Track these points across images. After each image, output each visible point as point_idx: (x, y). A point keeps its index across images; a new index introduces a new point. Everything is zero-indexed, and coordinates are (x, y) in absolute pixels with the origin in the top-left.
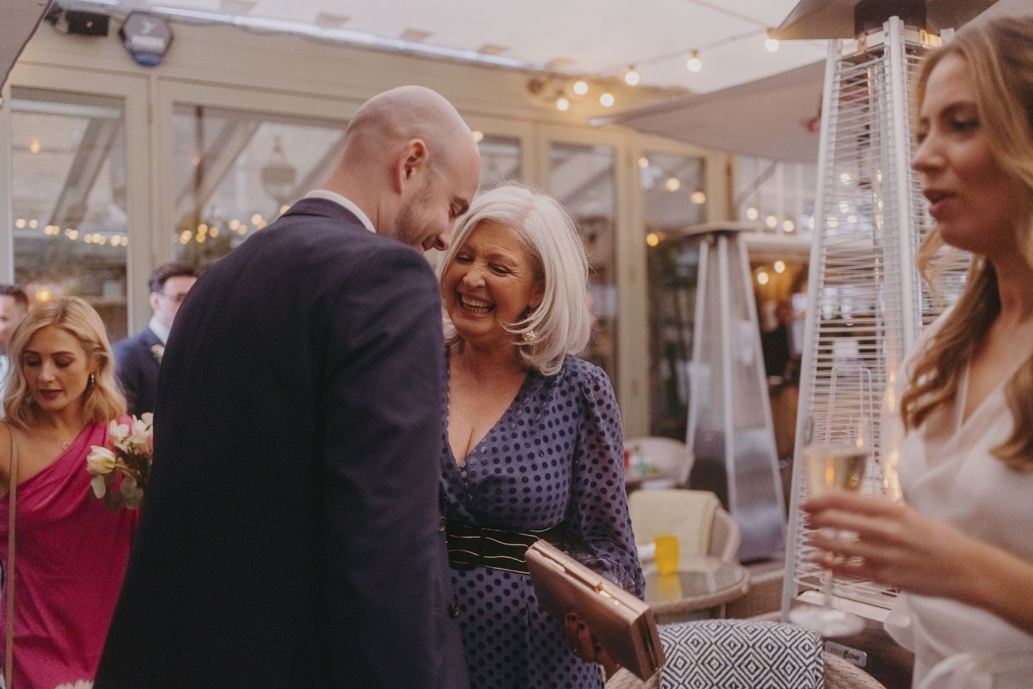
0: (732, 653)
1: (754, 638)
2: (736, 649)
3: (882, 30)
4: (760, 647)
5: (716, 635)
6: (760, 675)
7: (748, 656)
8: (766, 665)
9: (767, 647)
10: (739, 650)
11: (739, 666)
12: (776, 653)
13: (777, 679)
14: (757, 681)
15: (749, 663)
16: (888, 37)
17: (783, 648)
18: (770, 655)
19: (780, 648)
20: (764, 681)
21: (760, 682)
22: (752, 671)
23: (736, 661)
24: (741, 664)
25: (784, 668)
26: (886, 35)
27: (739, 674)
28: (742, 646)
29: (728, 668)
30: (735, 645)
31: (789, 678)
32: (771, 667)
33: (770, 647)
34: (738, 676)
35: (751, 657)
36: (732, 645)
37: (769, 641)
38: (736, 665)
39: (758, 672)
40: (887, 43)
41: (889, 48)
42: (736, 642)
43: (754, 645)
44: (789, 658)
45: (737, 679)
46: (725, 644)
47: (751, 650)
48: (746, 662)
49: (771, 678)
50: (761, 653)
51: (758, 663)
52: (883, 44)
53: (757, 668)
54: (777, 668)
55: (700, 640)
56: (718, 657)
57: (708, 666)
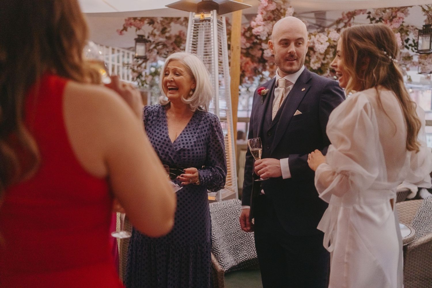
0: (221, 212)
1: (225, 206)
2: (222, 211)
3: (210, 13)
4: (228, 208)
5: (215, 208)
6: (230, 216)
7: (226, 212)
8: (231, 213)
9: (230, 207)
10: (223, 211)
11: (224, 216)
12: (233, 208)
13: (235, 216)
14: (230, 218)
15: (226, 214)
16: (212, 16)
17: (234, 206)
18: (231, 209)
19: (233, 206)
20: (232, 218)
21: (231, 218)
22: (228, 216)
23: (223, 215)
24: (224, 215)
25: (236, 212)
26: (212, 15)
27: (225, 218)
28: (223, 209)
29: (221, 218)
30: (221, 210)
31: (239, 214)
32: (232, 212)
33: (231, 207)
34: (225, 219)
35: (227, 212)
36: (220, 210)
37: (229, 205)
38: (223, 216)
39: (230, 215)
40: (212, 17)
41: (213, 19)
42: (221, 209)
43: (226, 208)
44: (237, 208)
45: (224, 220)
46: (219, 210)
47: (226, 210)
48: (225, 214)
49: (233, 216)
50: (229, 209)
51: (229, 213)
52: (210, 18)
53: (229, 214)
54: (234, 212)
55: (212, 212)
56: (218, 215)
57: (216, 219)
